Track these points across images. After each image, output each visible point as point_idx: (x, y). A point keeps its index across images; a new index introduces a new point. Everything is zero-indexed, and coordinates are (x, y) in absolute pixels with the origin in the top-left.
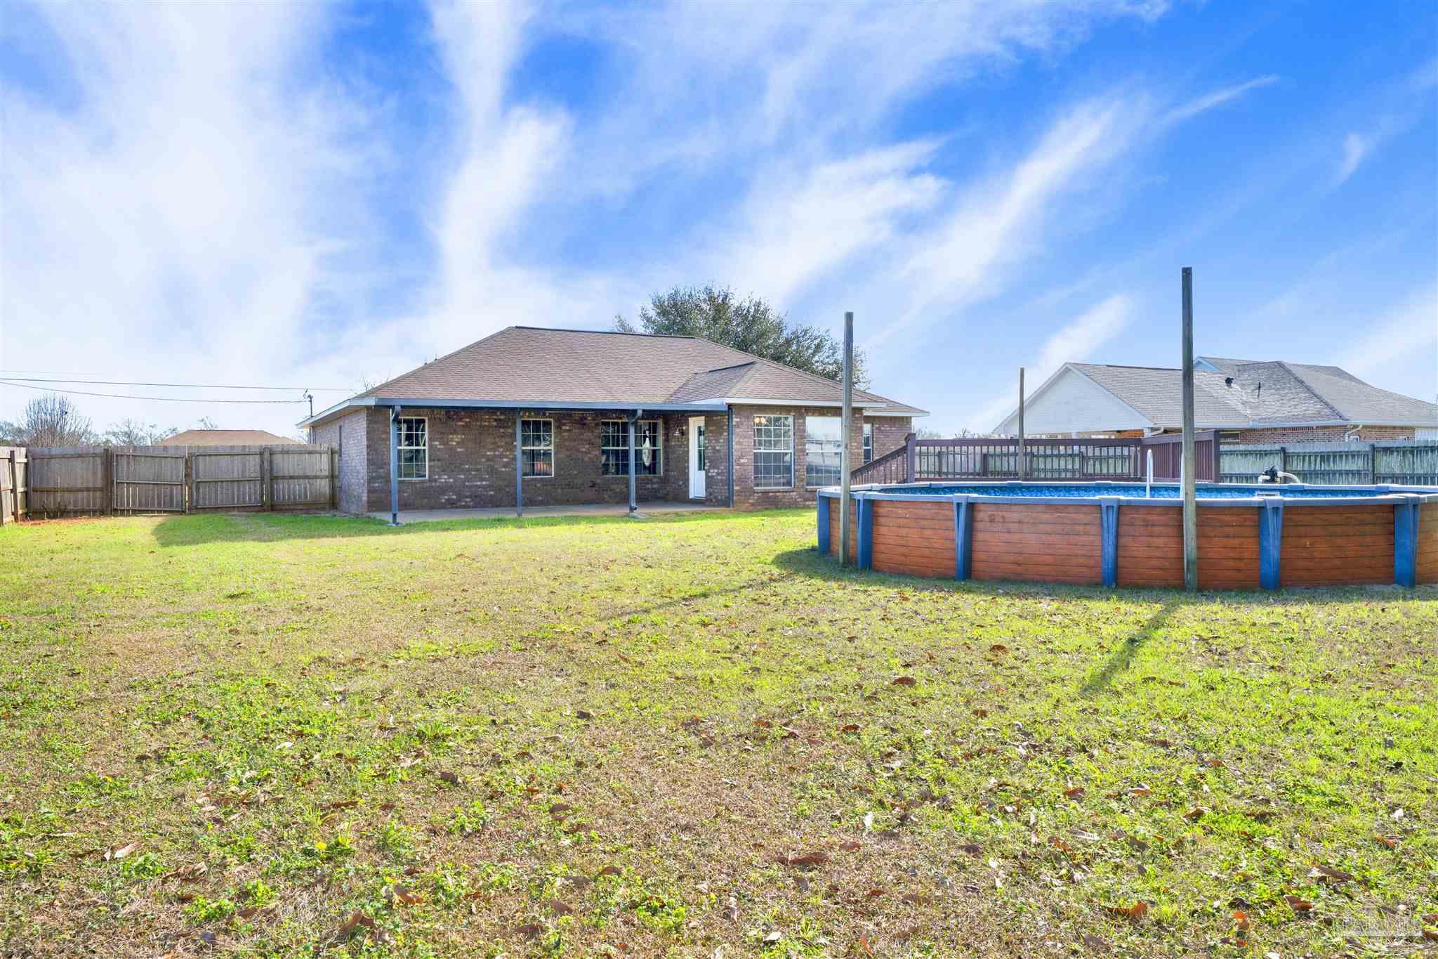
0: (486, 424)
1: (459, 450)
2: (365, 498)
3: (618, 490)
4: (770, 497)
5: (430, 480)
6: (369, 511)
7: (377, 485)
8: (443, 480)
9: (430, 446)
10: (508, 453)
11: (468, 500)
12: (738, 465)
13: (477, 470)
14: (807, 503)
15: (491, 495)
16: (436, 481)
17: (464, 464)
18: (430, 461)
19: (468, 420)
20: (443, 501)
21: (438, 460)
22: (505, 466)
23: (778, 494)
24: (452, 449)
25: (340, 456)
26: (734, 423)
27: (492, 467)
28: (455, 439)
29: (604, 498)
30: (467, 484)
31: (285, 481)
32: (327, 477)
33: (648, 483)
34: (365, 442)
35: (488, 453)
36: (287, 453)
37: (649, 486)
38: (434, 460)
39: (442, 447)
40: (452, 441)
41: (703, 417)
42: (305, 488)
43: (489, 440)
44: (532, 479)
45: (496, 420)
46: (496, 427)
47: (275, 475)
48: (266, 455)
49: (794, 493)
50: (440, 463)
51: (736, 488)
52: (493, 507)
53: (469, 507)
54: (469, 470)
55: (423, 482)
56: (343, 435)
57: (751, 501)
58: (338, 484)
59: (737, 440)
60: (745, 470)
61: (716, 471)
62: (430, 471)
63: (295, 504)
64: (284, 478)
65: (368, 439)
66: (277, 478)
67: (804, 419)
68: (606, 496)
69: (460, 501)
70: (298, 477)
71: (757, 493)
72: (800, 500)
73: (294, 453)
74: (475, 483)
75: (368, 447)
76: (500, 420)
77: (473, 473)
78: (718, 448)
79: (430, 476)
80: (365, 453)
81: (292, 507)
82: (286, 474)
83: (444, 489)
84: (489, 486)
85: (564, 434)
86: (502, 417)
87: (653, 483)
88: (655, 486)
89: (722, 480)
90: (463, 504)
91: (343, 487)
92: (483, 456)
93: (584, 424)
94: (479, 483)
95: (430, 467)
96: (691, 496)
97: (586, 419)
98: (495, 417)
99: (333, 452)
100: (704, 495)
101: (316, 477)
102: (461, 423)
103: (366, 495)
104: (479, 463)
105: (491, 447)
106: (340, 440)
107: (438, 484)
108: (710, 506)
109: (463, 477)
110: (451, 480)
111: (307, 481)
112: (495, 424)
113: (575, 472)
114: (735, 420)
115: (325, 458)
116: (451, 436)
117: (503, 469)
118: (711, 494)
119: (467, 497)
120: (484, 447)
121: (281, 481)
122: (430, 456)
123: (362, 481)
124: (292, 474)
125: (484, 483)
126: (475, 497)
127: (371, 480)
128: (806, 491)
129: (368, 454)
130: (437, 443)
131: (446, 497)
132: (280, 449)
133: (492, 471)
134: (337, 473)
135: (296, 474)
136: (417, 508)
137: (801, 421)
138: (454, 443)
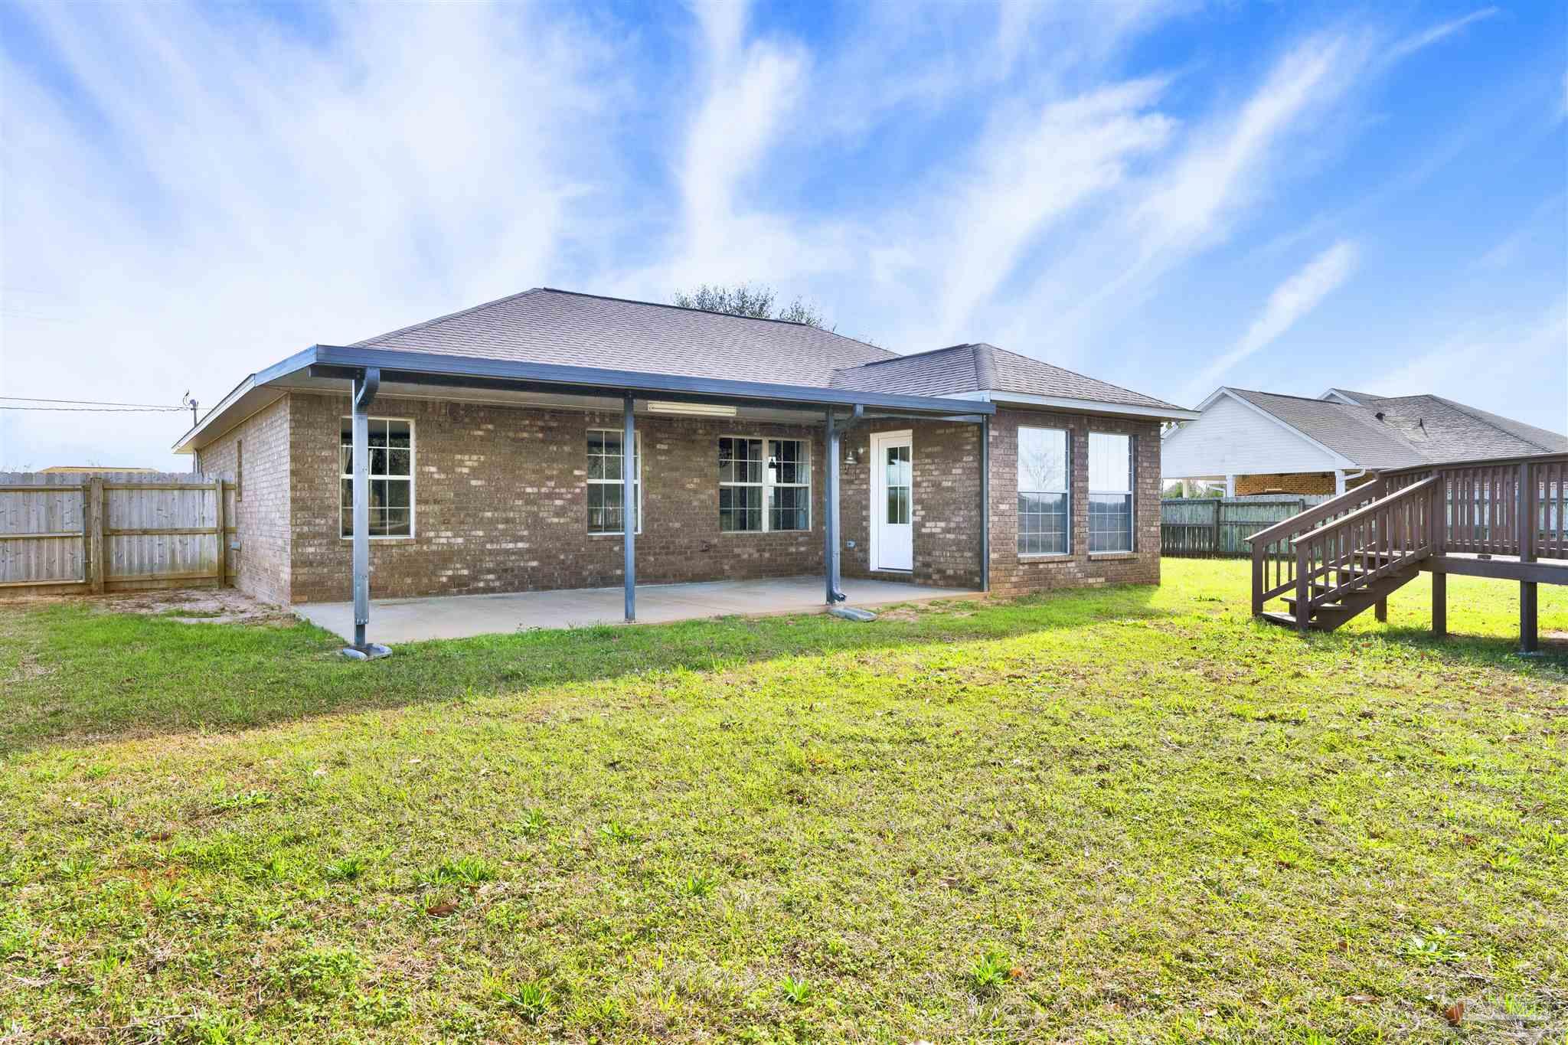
0: (525, 435)
1: (474, 483)
2: (286, 574)
3: (745, 556)
4: (1041, 571)
5: (420, 540)
6: (295, 603)
7: (311, 550)
8: (444, 541)
9: (420, 475)
10: (563, 490)
11: (491, 577)
12: (995, 514)
13: (507, 521)
14: (1091, 581)
15: (533, 568)
16: (429, 541)
17: (484, 510)
18: (419, 502)
19: (490, 427)
20: (444, 579)
21: (436, 502)
22: (557, 515)
23: (1051, 566)
24: (462, 480)
25: (240, 494)
26: (991, 439)
27: (535, 515)
28: (469, 462)
29: (722, 572)
30: (489, 546)
31: (135, 539)
32: (215, 531)
33: (792, 544)
34: (286, 466)
35: (529, 490)
36: (139, 487)
37: (793, 549)
38: (426, 502)
39: (443, 476)
40: (461, 463)
41: (910, 431)
42: (173, 552)
43: (530, 466)
44: (606, 538)
45: (542, 429)
46: (543, 441)
47: (113, 526)
48: (97, 492)
49: (1073, 564)
50: (437, 508)
51: (993, 556)
52: (536, 589)
53: (493, 590)
54: (492, 521)
55: (407, 543)
56: (244, 456)
57: (1013, 579)
58: (234, 544)
59: (995, 470)
60: (1006, 523)
61: (943, 524)
62: (418, 522)
63: (154, 580)
64: (131, 533)
65: (294, 459)
66: (117, 533)
67: (1087, 436)
68: (726, 567)
69: (476, 579)
70: (160, 532)
71: (1024, 564)
72: (1079, 575)
73: (151, 487)
74: (504, 546)
75: (293, 473)
76: (551, 429)
77: (501, 526)
78: (945, 484)
79: (418, 534)
80: (287, 487)
81: (146, 586)
82: (135, 526)
83: (446, 557)
84: (528, 551)
85: (659, 458)
86: (555, 424)
87: (799, 544)
88: (802, 549)
89: (957, 542)
90: (481, 584)
91: (244, 548)
92: (521, 495)
93: (693, 441)
94: (511, 546)
95: (419, 514)
96: (874, 567)
97: (695, 431)
98: (540, 423)
99: (225, 488)
100: (910, 567)
101: (193, 532)
102: (480, 433)
103: (288, 570)
104: (512, 509)
105: (533, 477)
106: (240, 465)
107: (434, 548)
108: (925, 585)
109: (481, 533)
110: (460, 540)
111: (177, 538)
112: (540, 435)
113: (677, 525)
114: (992, 433)
115: (212, 499)
116: (458, 457)
117: (556, 520)
118: (927, 565)
119: (489, 571)
120: (521, 479)
121: (125, 538)
122: (419, 494)
123: (280, 542)
124: (145, 526)
125: (520, 545)
126: (502, 571)
127: (299, 540)
128: (1089, 558)
129: (293, 488)
130: (433, 469)
131: (450, 573)
132: (123, 481)
133: (536, 523)
134: (232, 524)
135: (155, 526)
136: (394, 595)
137: (1083, 439)
138: (466, 470)
